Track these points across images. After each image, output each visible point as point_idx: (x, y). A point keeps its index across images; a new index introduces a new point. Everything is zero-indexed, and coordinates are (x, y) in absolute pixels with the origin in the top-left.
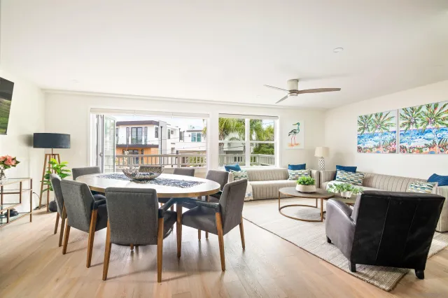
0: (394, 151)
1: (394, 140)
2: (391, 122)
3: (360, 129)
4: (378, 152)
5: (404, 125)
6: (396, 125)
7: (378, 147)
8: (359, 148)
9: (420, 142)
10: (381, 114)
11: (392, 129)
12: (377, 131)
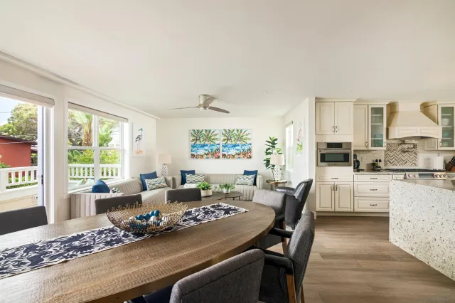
0: (219, 157)
1: (218, 150)
2: (216, 137)
3: (193, 140)
4: (208, 158)
5: (224, 140)
6: (220, 140)
7: (207, 155)
8: (193, 156)
9: (233, 152)
10: (210, 131)
11: (217, 142)
12: (207, 143)
